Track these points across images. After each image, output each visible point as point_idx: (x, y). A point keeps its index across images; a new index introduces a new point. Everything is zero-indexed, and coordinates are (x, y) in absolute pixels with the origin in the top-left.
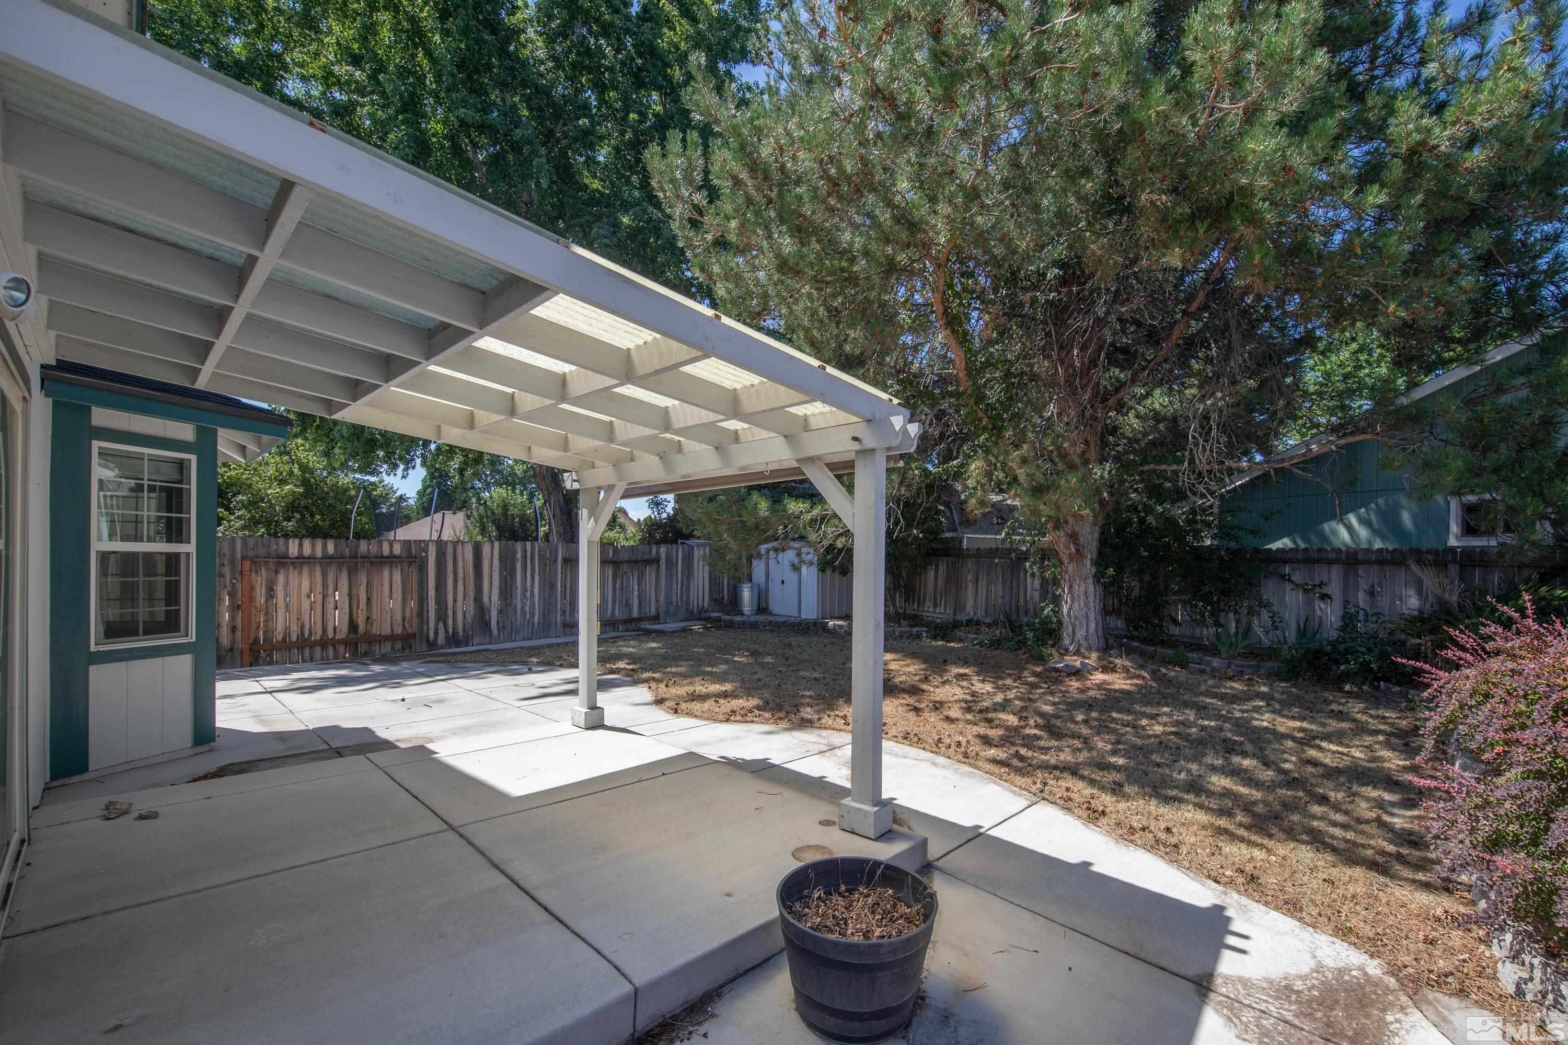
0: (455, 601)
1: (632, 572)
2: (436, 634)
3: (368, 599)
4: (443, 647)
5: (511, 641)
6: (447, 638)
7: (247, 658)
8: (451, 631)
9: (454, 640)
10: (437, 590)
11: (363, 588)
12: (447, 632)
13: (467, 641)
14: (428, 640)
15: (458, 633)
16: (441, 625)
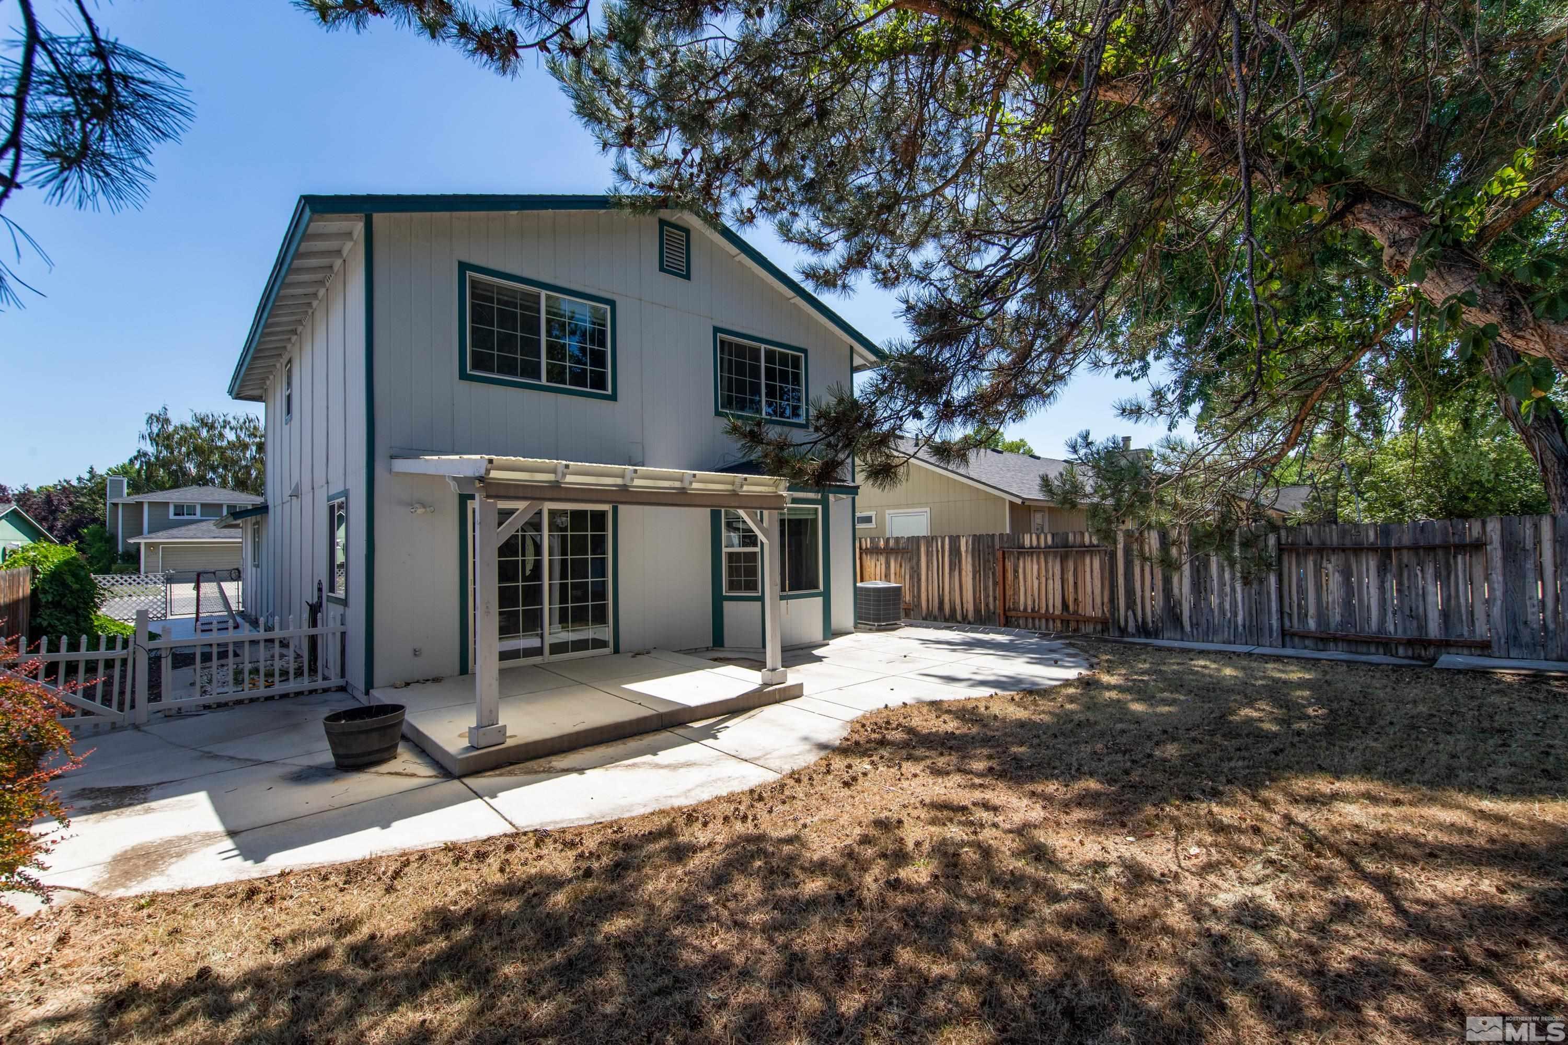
0: (1143, 591)
1: (1421, 563)
2: (1126, 621)
3: (1075, 583)
4: (1133, 636)
5: (1208, 641)
6: (1137, 626)
7: (1003, 620)
8: (1140, 620)
9: (1143, 630)
10: (1125, 578)
11: (1071, 573)
12: (1136, 621)
13: (1156, 634)
14: (1119, 627)
15: (1147, 623)
16: (1130, 613)
